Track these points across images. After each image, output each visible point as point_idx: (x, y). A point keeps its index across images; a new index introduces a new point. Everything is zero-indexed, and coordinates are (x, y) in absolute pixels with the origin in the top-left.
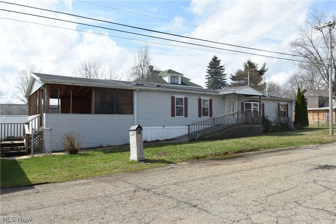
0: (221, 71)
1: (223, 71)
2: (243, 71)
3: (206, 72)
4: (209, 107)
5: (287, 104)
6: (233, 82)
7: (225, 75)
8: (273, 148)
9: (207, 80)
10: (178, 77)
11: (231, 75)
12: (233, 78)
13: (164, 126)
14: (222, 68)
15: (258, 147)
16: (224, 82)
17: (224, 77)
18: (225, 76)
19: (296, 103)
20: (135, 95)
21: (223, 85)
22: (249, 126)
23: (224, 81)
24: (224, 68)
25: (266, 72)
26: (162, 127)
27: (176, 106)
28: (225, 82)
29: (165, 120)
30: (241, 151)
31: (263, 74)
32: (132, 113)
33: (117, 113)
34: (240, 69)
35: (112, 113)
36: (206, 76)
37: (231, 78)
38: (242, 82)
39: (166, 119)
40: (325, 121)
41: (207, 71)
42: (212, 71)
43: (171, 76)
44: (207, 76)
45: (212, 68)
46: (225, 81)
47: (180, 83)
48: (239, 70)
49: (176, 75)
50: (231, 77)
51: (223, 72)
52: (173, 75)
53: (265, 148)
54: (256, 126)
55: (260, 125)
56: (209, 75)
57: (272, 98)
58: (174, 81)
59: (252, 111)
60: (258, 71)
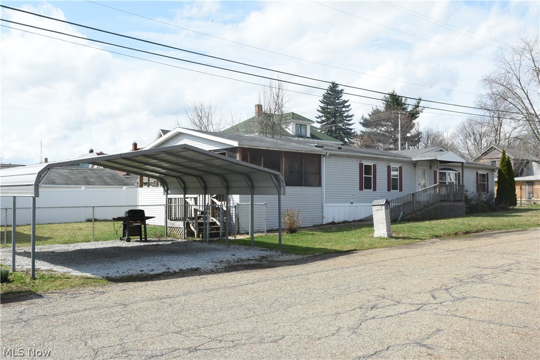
0: (344, 109)
1: (347, 109)
2: (382, 111)
3: (318, 110)
4: (398, 178)
5: (487, 174)
6: (364, 129)
7: (351, 116)
8: (497, 230)
9: (320, 124)
10: (306, 126)
11: (363, 117)
12: (366, 123)
13: (352, 203)
14: (345, 105)
15: (482, 229)
16: (349, 129)
17: (349, 121)
18: (350, 119)
19: (500, 172)
20: (324, 161)
21: (347, 135)
22: (451, 204)
23: (348, 127)
24: (350, 105)
25: (421, 114)
26: (350, 204)
27: (364, 176)
28: (351, 129)
29: (353, 195)
30: (468, 232)
31: (416, 118)
32: (320, 185)
33: (305, 185)
34: (378, 107)
35: (301, 185)
36: (317, 118)
37: (361, 123)
38: (380, 130)
39: (354, 193)
40: (525, 200)
41: (320, 109)
42: (329, 108)
43: (296, 124)
44: (320, 117)
45: (328, 104)
46: (350, 127)
47: (308, 135)
48: (374, 109)
49: (304, 122)
50: (362, 121)
51: (347, 111)
52: (301, 122)
53: (490, 229)
54: (458, 204)
55: (462, 203)
56: (322, 116)
57: (471, 165)
58: (301, 132)
59: (447, 183)
60: (407, 112)
